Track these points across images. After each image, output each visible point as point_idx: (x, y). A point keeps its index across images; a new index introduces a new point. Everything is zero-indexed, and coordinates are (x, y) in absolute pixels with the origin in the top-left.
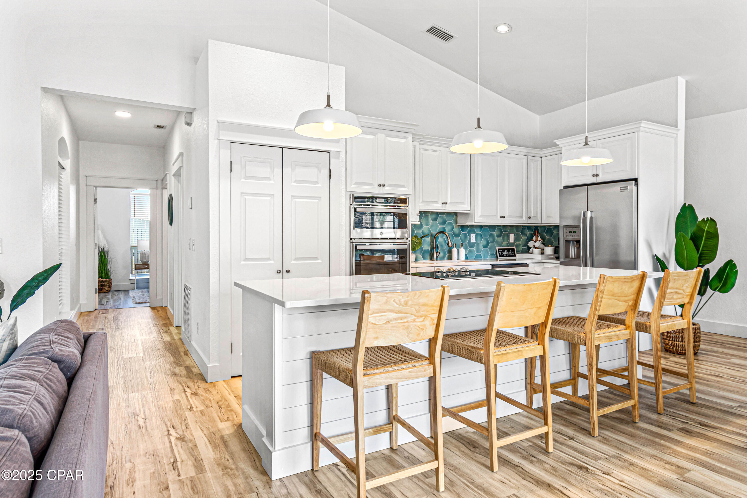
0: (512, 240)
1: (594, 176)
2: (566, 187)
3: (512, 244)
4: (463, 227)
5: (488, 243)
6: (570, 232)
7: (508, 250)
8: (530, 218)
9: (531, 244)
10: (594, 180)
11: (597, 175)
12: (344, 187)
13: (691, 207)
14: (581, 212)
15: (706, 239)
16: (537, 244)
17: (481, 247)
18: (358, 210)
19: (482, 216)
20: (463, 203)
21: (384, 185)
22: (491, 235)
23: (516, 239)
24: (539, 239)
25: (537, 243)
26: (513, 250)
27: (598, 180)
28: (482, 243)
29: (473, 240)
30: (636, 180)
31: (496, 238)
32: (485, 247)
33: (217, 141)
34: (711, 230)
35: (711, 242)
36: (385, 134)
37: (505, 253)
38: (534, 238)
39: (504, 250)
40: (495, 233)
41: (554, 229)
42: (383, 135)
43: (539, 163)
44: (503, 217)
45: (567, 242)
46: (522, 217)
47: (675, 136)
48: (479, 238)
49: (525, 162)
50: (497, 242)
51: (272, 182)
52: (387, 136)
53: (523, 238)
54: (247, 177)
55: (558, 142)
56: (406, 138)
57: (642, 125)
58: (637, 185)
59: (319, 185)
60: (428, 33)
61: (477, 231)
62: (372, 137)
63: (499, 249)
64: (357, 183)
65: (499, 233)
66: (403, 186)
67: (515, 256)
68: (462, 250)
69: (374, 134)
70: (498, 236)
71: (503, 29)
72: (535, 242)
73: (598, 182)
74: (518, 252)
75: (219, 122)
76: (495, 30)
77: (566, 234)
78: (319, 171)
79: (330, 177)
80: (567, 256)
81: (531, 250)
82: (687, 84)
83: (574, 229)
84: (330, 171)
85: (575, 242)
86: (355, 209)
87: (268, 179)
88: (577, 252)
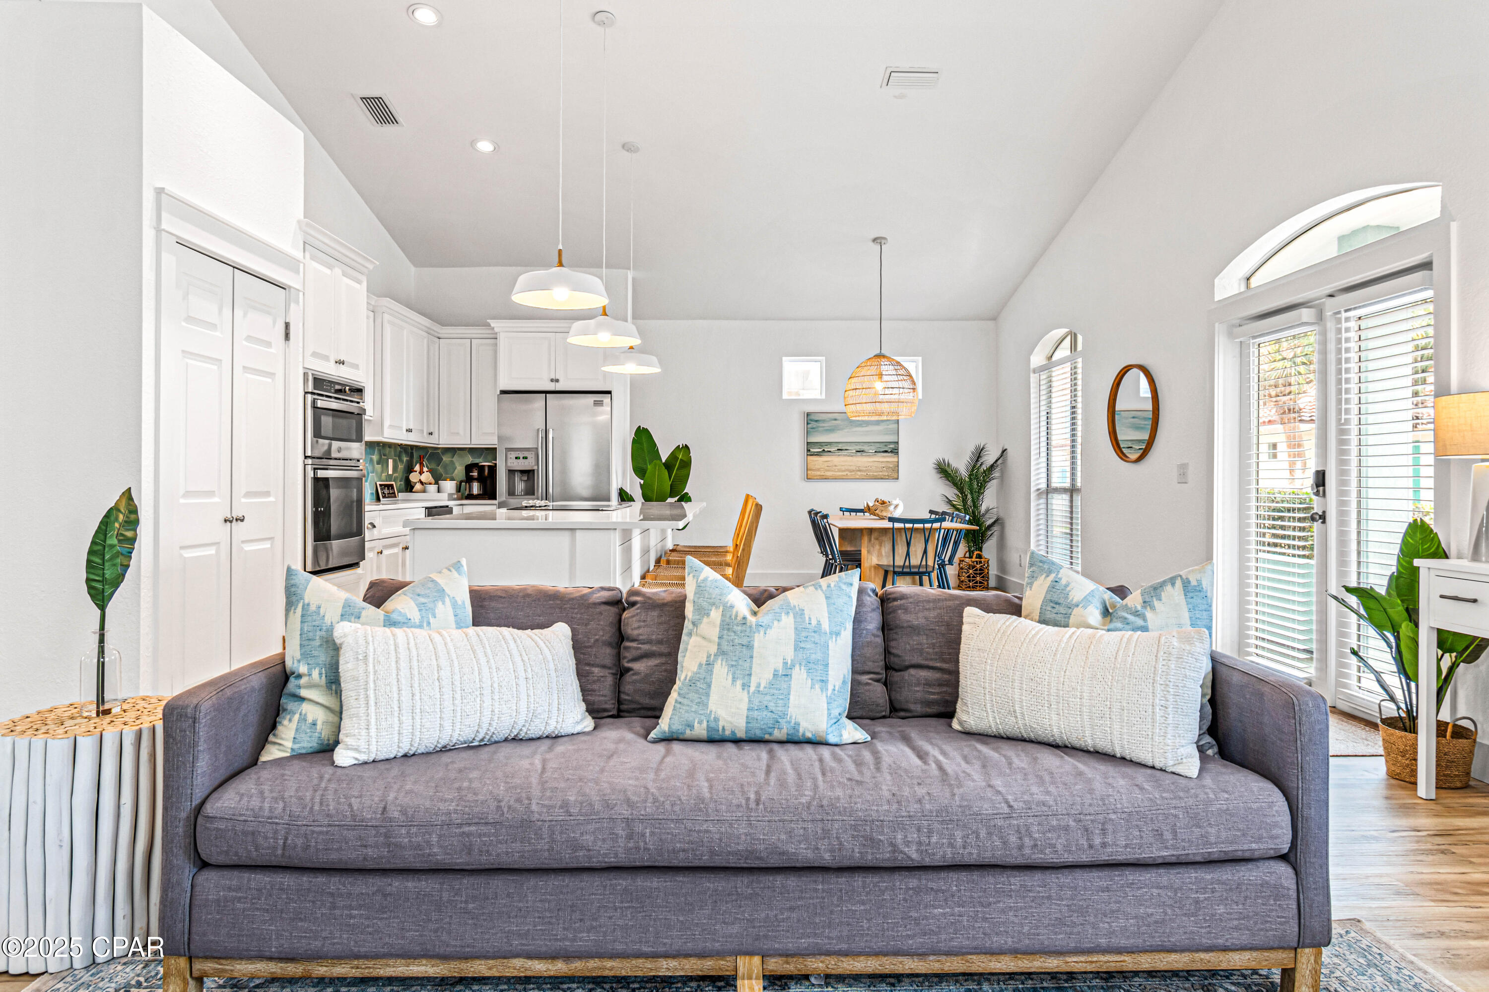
0: (390, 471)
1: (552, 380)
2: (503, 392)
3: (391, 477)
5: (368, 473)
6: (516, 458)
7: (388, 486)
8: (431, 433)
9: (414, 477)
10: (551, 387)
11: (557, 381)
12: (301, 358)
13: (646, 431)
14: (537, 430)
15: (677, 470)
16: (426, 477)
18: (317, 404)
19: (391, 427)
21: (342, 362)
23: (395, 469)
24: (425, 469)
25: (421, 475)
26: (392, 486)
27: (559, 387)
30: (612, 392)
31: (377, 466)
33: (155, 231)
34: (685, 459)
36: (343, 271)
37: (386, 491)
38: (417, 468)
39: (385, 486)
40: (377, 457)
41: (443, 454)
42: (340, 271)
44: (409, 430)
45: (511, 472)
46: (423, 431)
49: (426, 342)
50: (377, 473)
51: (218, 334)
52: (345, 274)
53: (402, 467)
54: (190, 319)
55: (493, 323)
56: (360, 282)
58: (612, 399)
59: (275, 350)
62: (328, 271)
63: (381, 485)
64: (315, 354)
66: (357, 367)
67: (396, 496)
69: (330, 267)
70: (392, 462)
71: (485, 146)
72: (420, 473)
73: (557, 389)
74: (399, 491)
75: (160, 191)
76: (473, 143)
77: (509, 461)
78: (274, 323)
79: (287, 336)
80: (511, 493)
81: (418, 487)
82: (634, 279)
83: (526, 454)
84: (287, 325)
85: (523, 472)
86: (314, 402)
87: (213, 326)
88: (526, 487)
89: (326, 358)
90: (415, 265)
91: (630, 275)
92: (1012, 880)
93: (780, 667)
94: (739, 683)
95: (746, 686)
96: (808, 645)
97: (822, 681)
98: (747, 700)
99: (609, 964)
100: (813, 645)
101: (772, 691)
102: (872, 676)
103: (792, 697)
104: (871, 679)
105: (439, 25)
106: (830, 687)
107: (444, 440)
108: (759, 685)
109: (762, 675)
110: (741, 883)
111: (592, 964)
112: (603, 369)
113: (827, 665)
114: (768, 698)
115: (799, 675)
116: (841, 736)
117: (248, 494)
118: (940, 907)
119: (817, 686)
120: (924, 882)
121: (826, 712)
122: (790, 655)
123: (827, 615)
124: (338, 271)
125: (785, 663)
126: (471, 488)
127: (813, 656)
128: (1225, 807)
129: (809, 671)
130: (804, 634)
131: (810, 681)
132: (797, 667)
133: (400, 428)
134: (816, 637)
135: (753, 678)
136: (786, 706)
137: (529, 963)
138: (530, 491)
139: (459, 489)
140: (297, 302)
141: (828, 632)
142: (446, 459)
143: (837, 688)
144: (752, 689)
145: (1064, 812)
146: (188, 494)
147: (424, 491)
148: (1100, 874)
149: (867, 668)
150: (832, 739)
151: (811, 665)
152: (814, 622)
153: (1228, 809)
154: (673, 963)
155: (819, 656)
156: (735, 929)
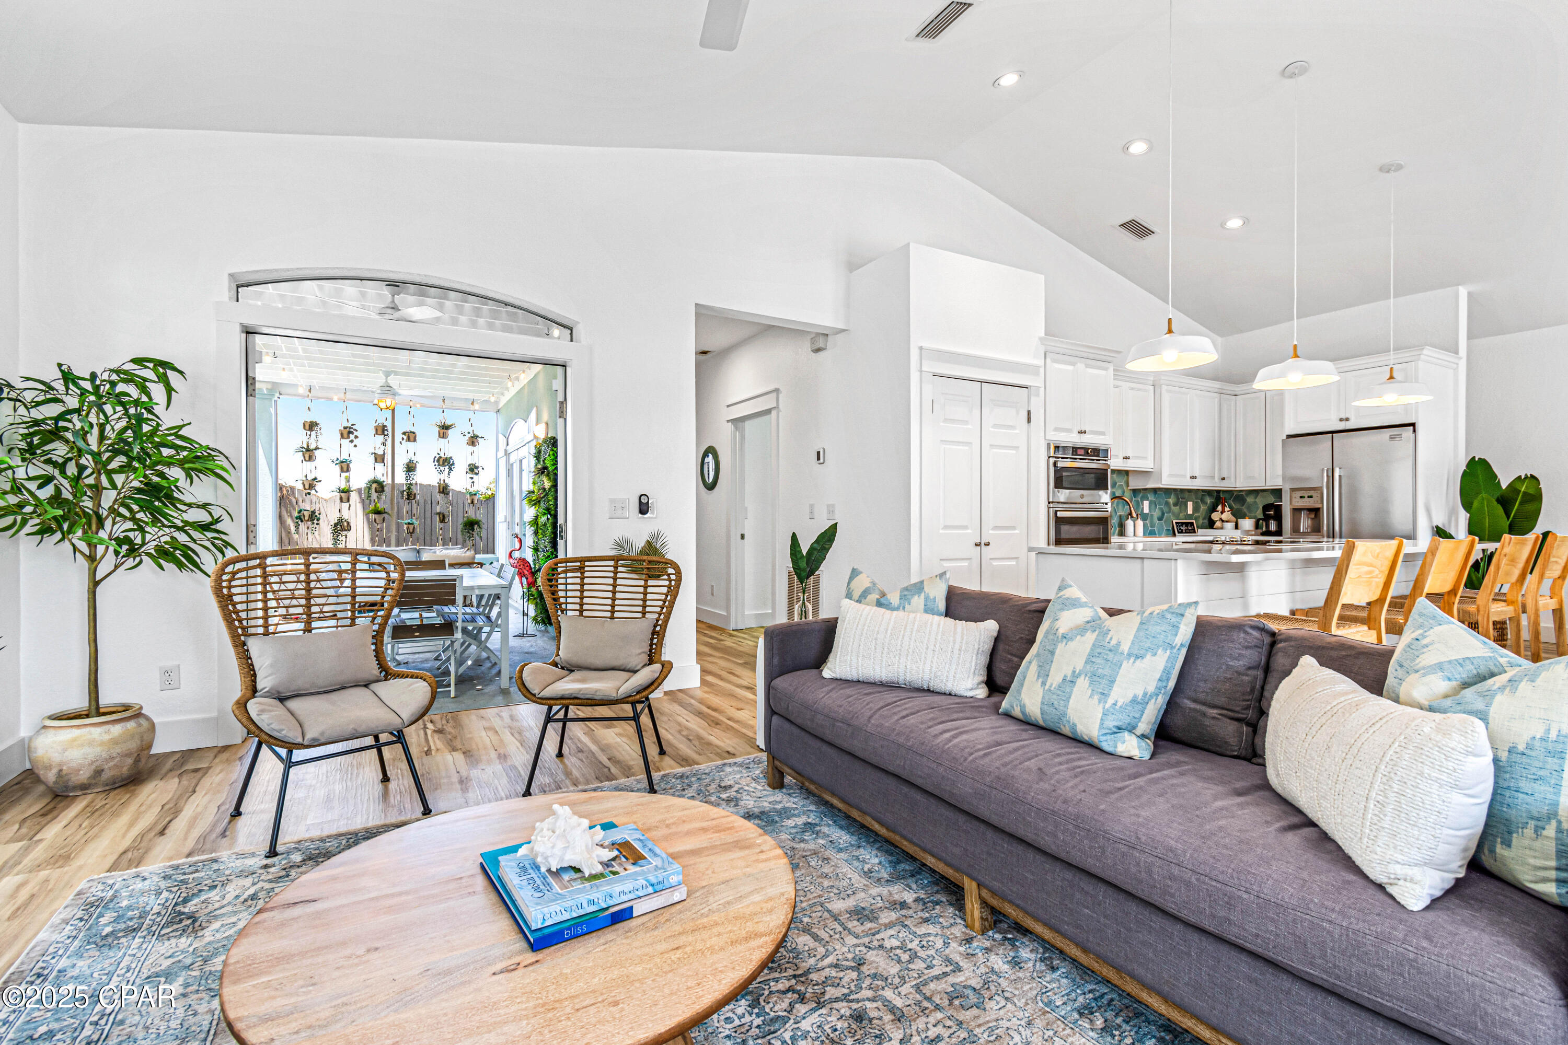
0: (1190, 511)
1: (1341, 420)
2: (1289, 437)
3: (1190, 517)
4: (1135, 492)
5: (1163, 514)
6: (1301, 497)
7: (1187, 524)
8: (1223, 479)
9: (1215, 516)
10: (1342, 426)
11: (1347, 419)
12: (1043, 434)
13: (1484, 463)
14: (1323, 470)
15: (1521, 504)
16: (1227, 515)
17: (1156, 520)
18: (1060, 465)
19: (1170, 475)
20: (1145, 458)
21: (1085, 432)
22: (1167, 503)
23: (1196, 509)
24: (1227, 509)
25: (1223, 514)
26: (1192, 524)
27: (1349, 425)
28: (1157, 514)
29: (1146, 510)
30: (1413, 425)
31: (1173, 508)
32: (1160, 519)
33: (918, 373)
34: (1531, 491)
35: (1530, 507)
37: (1184, 528)
38: (1220, 508)
39: (1183, 523)
40: (1171, 501)
42: (1083, 366)
43: (1233, 403)
44: (1193, 478)
45: (1296, 511)
46: (1213, 477)
47: (1455, 366)
48: (1153, 506)
49: (1217, 401)
50: (1174, 514)
51: (970, 426)
52: (1087, 366)
53: (1203, 508)
54: (949, 421)
56: (1106, 369)
57: (1425, 352)
58: (1414, 431)
59: (1017, 431)
60: (1122, 230)
61: (1151, 497)
62: (1070, 368)
63: (1176, 523)
64: (1056, 429)
65: (1176, 500)
66: (1103, 433)
67: (1195, 532)
68: (1140, 523)
69: (1073, 364)
70: (1175, 505)
71: (1234, 223)
72: (1222, 513)
73: (1347, 428)
74: (1199, 527)
75: (921, 348)
76: (1223, 225)
77: (1294, 500)
78: (1018, 413)
79: (1029, 421)
80: (1295, 529)
81: (1218, 524)
82: (1470, 295)
83: (1311, 493)
84: (1029, 412)
85: (1310, 510)
86: (1055, 464)
87: (966, 422)
88: (1313, 524)
89: (1069, 431)
90: (1222, 335)
91: (1463, 292)
92: (1154, 918)
93: (1069, 674)
94: (1040, 680)
95: (1044, 684)
96: (1098, 661)
97: (1103, 694)
98: (1041, 695)
99: (905, 843)
100: (1103, 662)
101: (1059, 692)
102: (1224, 712)
103: (1071, 701)
104: (1220, 714)
105: (1151, 149)
106: (1110, 701)
107: (1240, 483)
108: (1051, 686)
109: (1055, 679)
110: (961, 819)
111: (897, 838)
112: (1354, 404)
113: (1113, 681)
114: (1055, 697)
115: (1083, 683)
116: (1116, 747)
117: (995, 528)
118: (1087, 908)
119: (1096, 697)
120: (1077, 879)
121: (1099, 721)
122: (1080, 665)
123: (1131, 637)
124: (1081, 366)
125: (1074, 672)
126: (1268, 526)
127: (1100, 671)
128: (1411, 956)
129: (1092, 682)
130: (1099, 650)
131: (1090, 691)
132: (1083, 677)
133: (1184, 476)
134: (1110, 656)
135: (1049, 679)
136: (1066, 706)
137: (873, 822)
138: (1316, 529)
139: (1257, 526)
140: (1038, 395)
141: (1126, 653)
142: (1250, 499)
143: (1119, 704)
144: (1047, 687)
145: (1190, 867)
146: (946, 527)
147: (1222, 528)
148: (1250, 961)
149: (1216, 702)
150: (1106, 746)
151: (1095, 678)
152: (1114, 642)
153: (1415, 960)
154: (933, 860)
155: (1107, 671)
156: (956, 851)
